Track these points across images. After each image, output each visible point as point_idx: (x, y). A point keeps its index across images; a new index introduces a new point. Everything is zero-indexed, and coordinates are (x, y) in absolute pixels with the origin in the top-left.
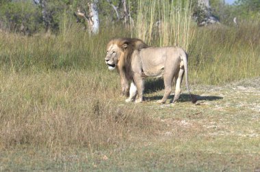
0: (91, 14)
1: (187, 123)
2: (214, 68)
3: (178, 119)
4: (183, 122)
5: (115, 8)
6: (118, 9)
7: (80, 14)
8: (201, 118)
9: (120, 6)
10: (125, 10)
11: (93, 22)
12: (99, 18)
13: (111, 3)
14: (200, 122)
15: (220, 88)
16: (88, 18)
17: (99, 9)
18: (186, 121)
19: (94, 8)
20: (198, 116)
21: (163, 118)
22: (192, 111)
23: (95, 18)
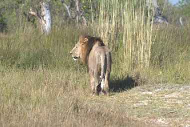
0: (44, 13)
1: (163, 122)
2: (178, 67)
3: (155, 118)
4: (160, 121)
5: (67, 7)
6: (70, 8)
7: (32, 12)
8: (178, 117)
9: (73, 5)
10: (78, 9)
11: (45, 21)
12: (52, 17)
13: (63, 2)
14: (177, 120)
16: (40, 16)
17: (50, 8)
18: (163, 120)
19: (46, 7)
20: (174, 115)
21: (139, 117)
22: (166, 110)
23: (47, 17)
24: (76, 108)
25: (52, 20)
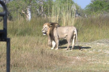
0: (28, 12)
1: (79, 58)
2: (85, 35)
3: (75, 57)
4: (77, 58)
5: (38, 10)
6: (39, 11)
7: (23, 12)
8: (85, 56)
9: (40, 9)
10: (42, 11)
11: (29, 16)
12: (31, 14)
13: (36, 8)
14: (85, 57)
15: (90, 44)
16: (26, 14)
17: (31, 10)
18: (79, 57)
19: (29, 10)
20: (83, 55)
21: (68, 56)
22: (80, 53)
23: (29, 14)
24: (42, 52)
25: (31, 15)
